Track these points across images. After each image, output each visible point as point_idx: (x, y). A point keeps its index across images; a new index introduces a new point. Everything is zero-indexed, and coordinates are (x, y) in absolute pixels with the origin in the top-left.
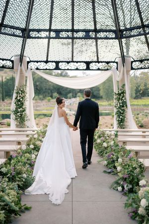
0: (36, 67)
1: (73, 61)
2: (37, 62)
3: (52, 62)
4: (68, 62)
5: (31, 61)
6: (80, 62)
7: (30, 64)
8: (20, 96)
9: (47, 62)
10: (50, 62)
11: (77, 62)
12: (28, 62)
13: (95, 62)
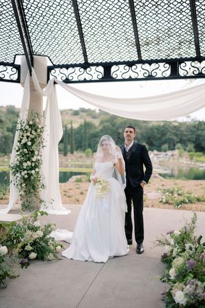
0: (64, 78)
1: (141, 61)
2: (67, 67)
3: (97, 65)
4: (130, 64)
5: (55, 67)
6: (157, 61)
7: (53, 71)
8: (28, 137)
9: (86, 66)
10: (93, 65)
11: (150, 62)
12: (50, 69)
13: (192, 59)
